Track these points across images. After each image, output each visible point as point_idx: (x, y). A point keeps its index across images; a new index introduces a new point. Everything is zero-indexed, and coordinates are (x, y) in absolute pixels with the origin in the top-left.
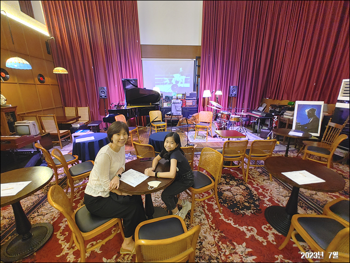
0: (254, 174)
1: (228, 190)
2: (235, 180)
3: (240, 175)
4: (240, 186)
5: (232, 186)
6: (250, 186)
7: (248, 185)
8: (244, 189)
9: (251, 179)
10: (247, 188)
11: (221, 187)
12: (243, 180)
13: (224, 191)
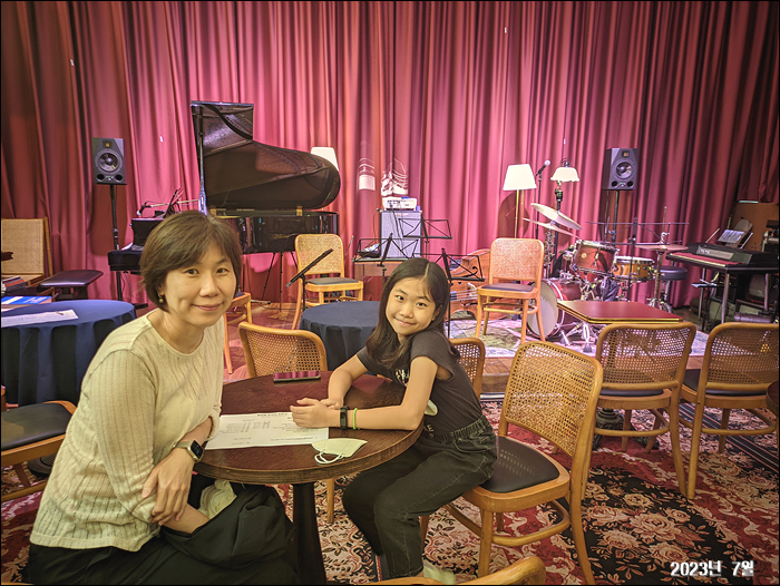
0: (721, 470)
1: (618, 525)
2: (647, 492)
3: (663, 476)
4: (668, 511)
5: (634, 510)
6: (706, 513)
7: (700, 509)
8: (686, 524)
9: (707, 488)
10: (697, 520)
11: (590, 515)
12: (676, 491)
13: (604, 528)
